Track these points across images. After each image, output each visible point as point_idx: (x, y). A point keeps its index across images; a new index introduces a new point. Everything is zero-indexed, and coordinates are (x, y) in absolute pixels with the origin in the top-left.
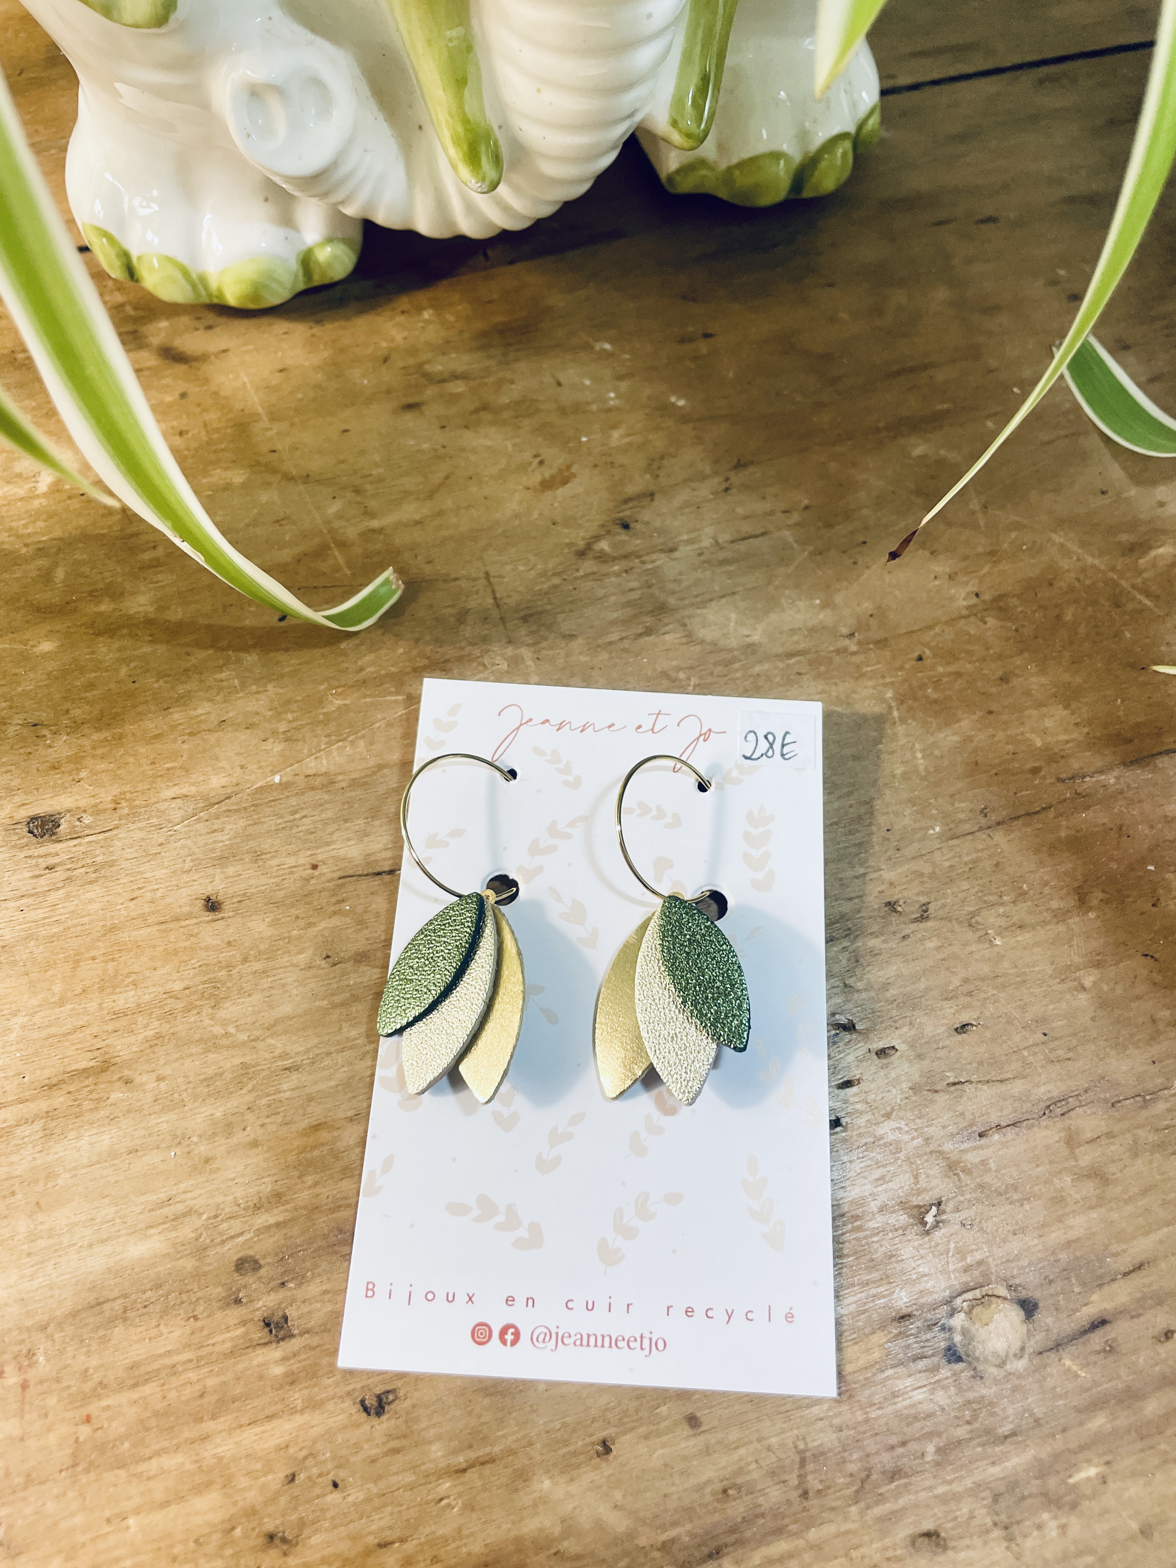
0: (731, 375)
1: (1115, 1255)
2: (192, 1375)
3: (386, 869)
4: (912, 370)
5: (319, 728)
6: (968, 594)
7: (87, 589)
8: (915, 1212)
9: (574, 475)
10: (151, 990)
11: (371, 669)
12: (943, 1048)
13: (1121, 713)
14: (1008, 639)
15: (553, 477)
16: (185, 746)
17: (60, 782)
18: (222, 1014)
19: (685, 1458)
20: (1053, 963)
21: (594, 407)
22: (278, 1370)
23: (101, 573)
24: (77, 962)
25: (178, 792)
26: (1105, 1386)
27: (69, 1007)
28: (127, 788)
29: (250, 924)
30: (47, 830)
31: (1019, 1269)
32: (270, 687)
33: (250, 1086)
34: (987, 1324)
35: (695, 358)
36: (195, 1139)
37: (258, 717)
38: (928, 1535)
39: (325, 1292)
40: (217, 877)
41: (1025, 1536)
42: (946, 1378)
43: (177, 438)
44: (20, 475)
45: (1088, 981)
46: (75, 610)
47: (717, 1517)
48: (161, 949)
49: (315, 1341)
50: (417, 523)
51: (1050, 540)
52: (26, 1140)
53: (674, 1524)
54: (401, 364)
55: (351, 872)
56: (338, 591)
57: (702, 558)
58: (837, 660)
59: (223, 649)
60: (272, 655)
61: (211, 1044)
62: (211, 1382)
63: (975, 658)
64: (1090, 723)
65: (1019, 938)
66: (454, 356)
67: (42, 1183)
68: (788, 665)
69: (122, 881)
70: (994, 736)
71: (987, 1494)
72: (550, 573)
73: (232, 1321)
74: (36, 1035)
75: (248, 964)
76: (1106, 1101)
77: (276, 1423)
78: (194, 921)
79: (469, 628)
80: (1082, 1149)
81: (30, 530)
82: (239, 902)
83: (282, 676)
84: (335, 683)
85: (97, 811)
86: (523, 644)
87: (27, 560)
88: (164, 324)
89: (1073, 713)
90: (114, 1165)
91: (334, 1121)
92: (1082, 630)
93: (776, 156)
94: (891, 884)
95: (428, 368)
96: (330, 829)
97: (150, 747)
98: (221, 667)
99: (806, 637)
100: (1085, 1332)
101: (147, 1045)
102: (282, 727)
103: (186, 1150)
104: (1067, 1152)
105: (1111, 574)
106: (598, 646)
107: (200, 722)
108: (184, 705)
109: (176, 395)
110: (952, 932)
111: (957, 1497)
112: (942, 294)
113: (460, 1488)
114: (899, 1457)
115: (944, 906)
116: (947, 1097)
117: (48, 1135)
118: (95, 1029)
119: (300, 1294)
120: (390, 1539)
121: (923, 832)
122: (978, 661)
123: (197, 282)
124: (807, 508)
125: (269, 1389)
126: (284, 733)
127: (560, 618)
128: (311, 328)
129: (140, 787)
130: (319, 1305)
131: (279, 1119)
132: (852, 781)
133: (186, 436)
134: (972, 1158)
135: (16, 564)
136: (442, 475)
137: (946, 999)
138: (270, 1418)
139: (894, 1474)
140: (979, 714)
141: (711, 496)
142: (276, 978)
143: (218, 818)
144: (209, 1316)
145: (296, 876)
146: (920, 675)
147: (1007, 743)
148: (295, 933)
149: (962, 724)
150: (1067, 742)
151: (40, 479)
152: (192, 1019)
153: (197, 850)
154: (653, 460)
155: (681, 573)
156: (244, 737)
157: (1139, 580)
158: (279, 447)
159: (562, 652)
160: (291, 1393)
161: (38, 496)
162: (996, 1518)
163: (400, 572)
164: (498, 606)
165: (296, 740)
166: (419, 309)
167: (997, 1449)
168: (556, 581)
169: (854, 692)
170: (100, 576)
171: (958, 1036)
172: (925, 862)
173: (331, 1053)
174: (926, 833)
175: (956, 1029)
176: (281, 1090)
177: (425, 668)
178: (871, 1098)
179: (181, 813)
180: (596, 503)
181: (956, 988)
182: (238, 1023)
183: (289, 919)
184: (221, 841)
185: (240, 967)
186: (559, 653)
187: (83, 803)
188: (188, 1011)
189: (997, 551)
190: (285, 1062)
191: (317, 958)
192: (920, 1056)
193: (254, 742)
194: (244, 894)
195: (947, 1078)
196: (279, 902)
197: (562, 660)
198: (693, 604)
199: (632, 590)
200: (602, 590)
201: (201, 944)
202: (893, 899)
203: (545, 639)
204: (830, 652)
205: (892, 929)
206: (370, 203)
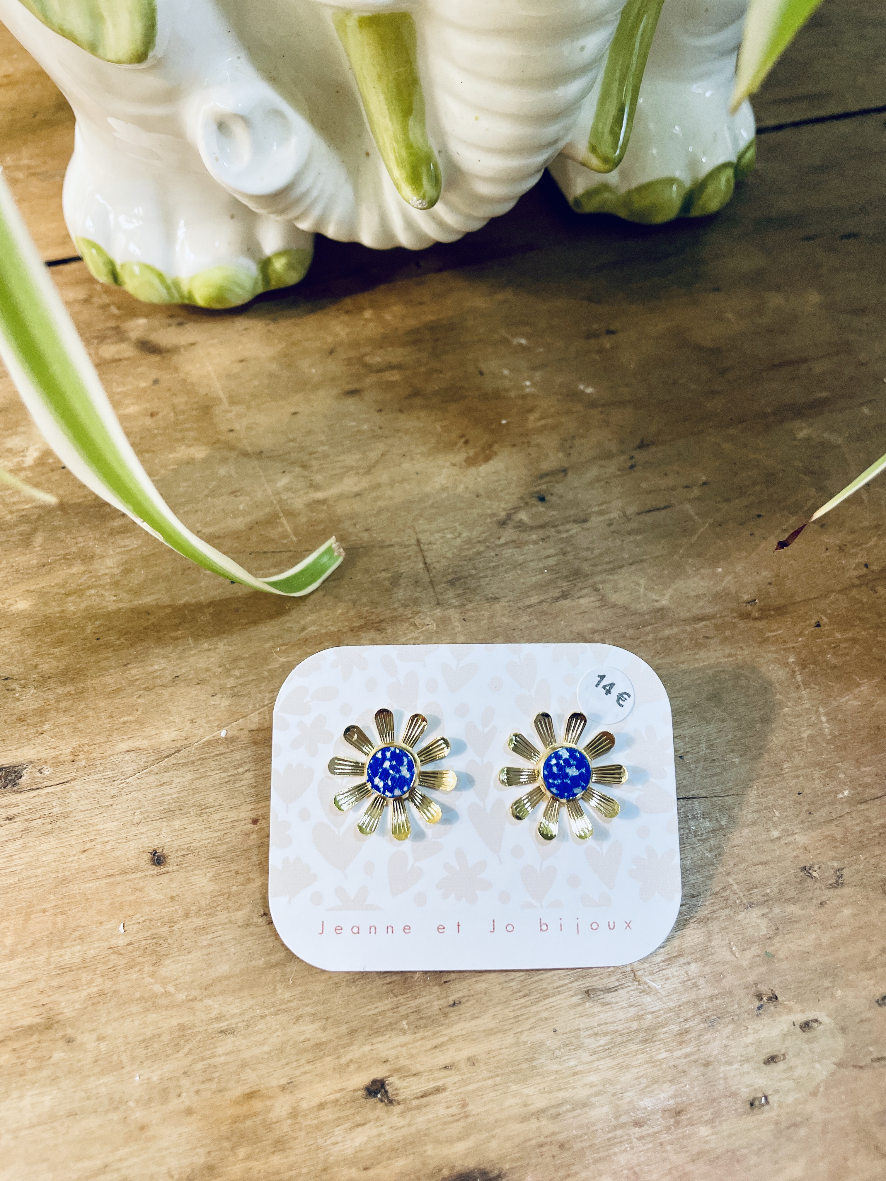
0: (632, 366)
4: (791, 363)
5: (263, 684)
6: (858, 565)
7: (62, 552)
9: (494, 453)
10: (97, 944)
11: (313, 628)
12: (866, 1021)
15: (476, 454)
16: (141, 701)
17: (24, 734)
18: (162, 971)
21: (512, 394)
23: (75, 538)
24: (29, 915)
25: (132, 745)
27: (18, 960)
28: (85, 741)
29: (192, 879)
30: (10, 781)
32: (221, 645)
33: (186, 1050)
35: (600, 352)
36: (132, 1104)
37: (208, 673)
40: (164, 831)
43: (149, 418)
44: (10, 450)
46: (49, 572)
48: (108, 902)
50: (358, 495)
54: (344, 356)
56: (285, 556)
57: (613, 528)
58: (741, 624)
61: (151, 1003)
63: (868, 626)
66: (390, 349)
68: (695, 630)
69: (76, 833)
72: (474, 541)
75: (189, 920)
78: (140, 874)
79: (402, 590)
82: (183, 855)
83: (231, 634)
84: (280, 641)
85: (57, 763)
86: (451, 606)
87: (10, 527)
88: (142, 321)
91: (267, 1089)
94: (805, 848)
95: (368, 359)
97: (109, 701)
98: (177, 625)
99: (710, 602)
101: (90, 1003)
102: (230, 683)
103: (123, 1116)
106: (519, 609)
107: (156, 677)
108: (142, 661)
109: (150, 382)
110: (867, 899)
112: (814, 297)
115: (858, 872)
116: (871, 1073)
118: (42, 985)
121: (833, 795)
122: (872, 627)
123: (171, 285)
124: (705, 484)
126: (232, 688)
127: (483, 582)
128: (268, 325)
129: (98, 739)
131: (214, 1086)
133: (156, 417)
136: (380, 452)
137: (867, 969)
140: (877, 679)
141: (619, 473)
142: (216, 935)
143: (167, 771)
145: (237, 830)
146: (819, 641)
148: (234, 888)
149: (862, 688)
151: (27, 453)
152: (134, 976)
153: (146, 803)
154: (566, 440)
155: (593, 542)
156: (195, 692)
158: (237, 427)
159: (486, 614)
161: (25, 469)
163: (341, 539)
164: (428, 570)
165: (242, 696)
166: (361, 309)
168: (481, 548)
169: (758, 656)
170: (73, 541)
171: (879, 1008)
172: (837, 826)
173: (266, 1016)
174: (835, 797)
175: (877, 1001)
176: (216, 1053)
177: (361, 628)
178: (797, 1073)
179: (134, 766)
180: (515, 478)
181: (875, 958)
182: (177, 982)
183: (229, 874)
184: (169, 795)
185: (182, 923)
186: (483, 615)
187: (44, 755)
188: (131, 968)
189: (881, 525)
190: (221, 1025)
191: (255, 915)
192: (844, 1030)
193: (203, 697)
194: (188, 848)
195: (871, 1053)
196: (220, 857)
197: (485, 622)
198: (605, 571)
199: (548, 557)
200: (522, 557)
201: (145, 899)
202: (807, 865)
203: (471, 601)
204: (734, 617)
205: (808, 895)
206: (321, 220)
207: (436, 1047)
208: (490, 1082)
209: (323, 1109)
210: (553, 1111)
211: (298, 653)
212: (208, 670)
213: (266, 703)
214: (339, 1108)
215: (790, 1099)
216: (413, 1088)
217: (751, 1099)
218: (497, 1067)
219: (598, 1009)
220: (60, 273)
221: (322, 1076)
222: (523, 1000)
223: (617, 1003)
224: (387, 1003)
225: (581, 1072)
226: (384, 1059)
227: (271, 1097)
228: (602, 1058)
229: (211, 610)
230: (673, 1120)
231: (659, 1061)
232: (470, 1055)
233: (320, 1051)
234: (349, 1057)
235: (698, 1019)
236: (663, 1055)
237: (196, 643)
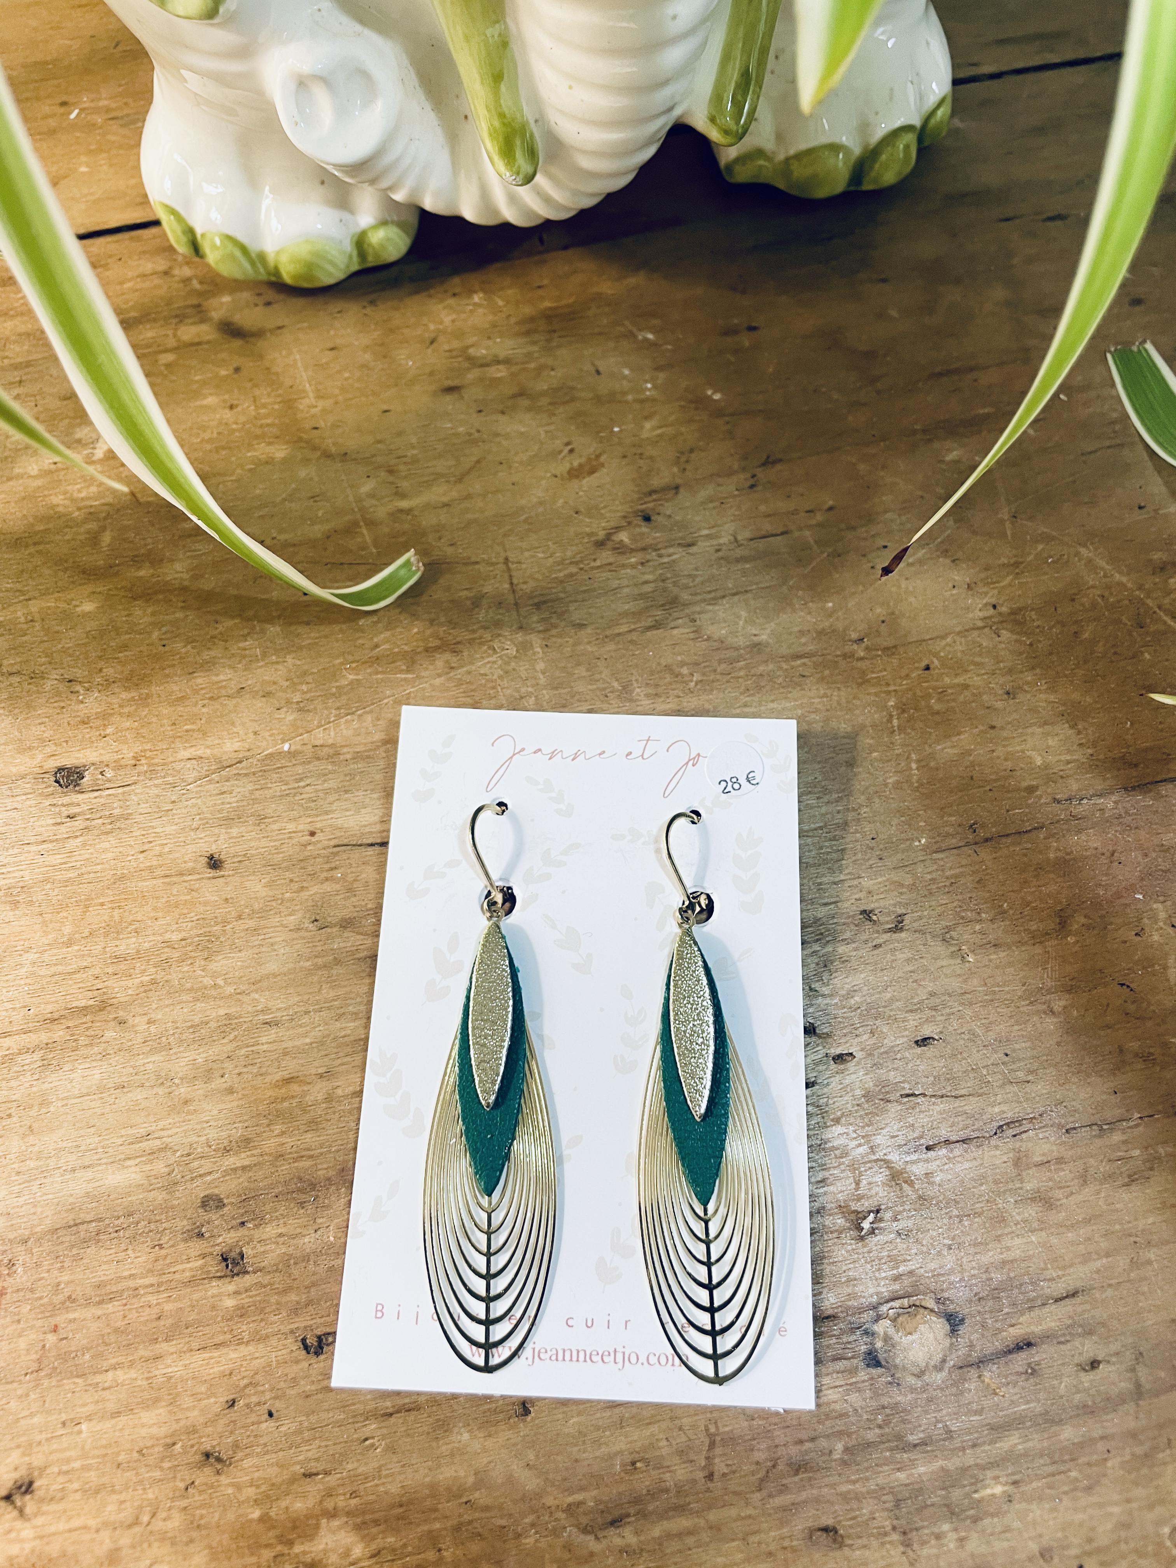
0: (770, 370)
1: (1052, 1280)
2: (153, 1299)
3: (379, 841)
4: (956, 372)
5: (331, 701)
6: (986, 605)
7: (130, 553)
8: (853, 1217)
9: (602, 465)
10: (152, 938)
11: (386, 646)
12: (901, 1058)
13: (1129, 737)
14: (1021, 654)
15: (581, 466)
16: (204, 710)
18: (213, 966)
19: (597, 1428)
20: (1023, 985)
21: (630, 398)
22: (230, 1303)
23: (144, 539)
24: (86, 907)
25: (194, 753)
26: (1023, 1407)
27: (76, 948)
28: (148, 746)
29: (248, 884)
30: (72, 781)
31: (951, 1283)
32: (289, 659)
33: (232, 1036)
34: (910, 1334)
35: (737, 351)
36: (176, 1081)
37: (275, 687)
38: (825, 1530)
39: (281, 1235)
40: (222, 837)
41: (924, 1543)
42: (863, 1382)
43: (227, 411)
44: (79, 441)
45: (1058, 1006)
46: (116, 574)
47: (622, 1488)
48: (163, 900)
49: (266, 1280)
50: (446, 505)
51: (1077, 554)
52: (26, 1068)
53: (582, 1489)
54: (447, 347)
55: (345, 841)
56: (362, 568)
57: (720, 554)
58: (843, 664)
59: (249, 620)
60: (293, 628)
61: (201, 994)
62: (169, 1307)
63: (983, 671)
64: (1095, 744)
65: (993, 957)
66: (499, 340)
67: (36, 1108)
68: (793, 667)
69: (134, 834)
70: (993, 751)
71: (890, 1497)
72: (568, 562)
73: (194, 1253)
74: (43, 972)
75: (241, 921)
76: (1060, 1126)
77: (224, 1350)
78: (197, 877)
79: (483, 611)
80: (1030, 1172)
81: (83, 494)
82: (240, 862)
83: (301, 648)
84: (350, 658)
85: (119, 767)
86: (534, 631)
87: (78, 524)
88: (226, 299)
89: (1079, 733)
90: (102, 1098)
91: (305, 1076)
92: (1100, 648)
93: (834, 148)
94: (869, 893)
95: (471, 351)
96: (331, 798)
97: (172, 709)
98: (245, 636)
99: (814, 639)
100: (1010, 1352)
101: (142, 989)
102: (297, 697)
103: (167, 1091)
104: (1014, 1172)
105: (1137, 593)
106: (607, 637)
107: (221, 687)
108: (207, 671)
109: (231, 369)
110: (925, 945)
111: (858, 1497)
112: (999, 293)
113: (385, 1431)
114: (807, 1452)
115: (920, 918)
116: (899, 1108)
117: (46, 1065)
118: (96, 971)
119: (257, 1234)
120: (314, 1471)
121: (908, 843)
122: (987, 674)
123: (255, 258)
124: (831, 509)
125: (219, 1319)
126: (298, 703)
127: (572, 608)
128: (364, 307)
129: (160, 746)
130: (273, 1246)
131: (255, 1070)
133: (235, 411)
134: (918, 1170)
135: (67, 526)
136: (475, 459)
137: (911, 1011)
138: (217, 1346)
139: (798, 1468)
140: (981, 727)
141: (736, 493)
142: (266, 936)
143: (228, 781)
144: (172, 1246)
145: (295, 841)
146: (925, 685)
147: (1006, 760)
148: (288, 895)
149: (962, 737)
150: (1068, 762)
151: (98, 445)
152: (186, 969)
153: (205, 810)
154: (683, 453)
155: (696, 569)
156: (260, 705)
157: (1167, 601)
158: (322, 424)
159: (571, 641)
160: (239, 1325)
162: (895, 1522)
163: (422, 553)
164: (514, 591)
165: (308, 711)
166: (471, 292)
167: (905, 1456)
168: (573, 569)
169: (854, 698)
170: (142, 542)
171: (918, 1049)
172: (907, 873)
173: (309, 1012)
174: (911, 844)
175: (917, 1042)
176: (260, 1042)
177: (437, 649)
179: (195, 774)
180: (620, 494)
181: (922, 1001)
182: (226, 977)
183: (283, 881)
184: (229, 803)
185: (234, 923)
186: (567, 642)
187: (106, 758)
188: (183, 961)
189: (1022, 563)
190: (266, 1017)
191: (306, 921)
192: (878, 1066)
193: (268, 710)
194: (245, 855)
195: (903, 1089)
196: (276, 865)
197: (570, 649)
198: (705, 600)
199: (646, 582)
200: (617, 581)
201: (199, 899)
202: (868, 908)
203: (555, 626)
204: (837, 656)
205: (864, 937)
206: (416, 190)
211: (368, 671)
212: (275, 683)
220: (138, 239)
227: (309, 1083)
237: (264, 655)
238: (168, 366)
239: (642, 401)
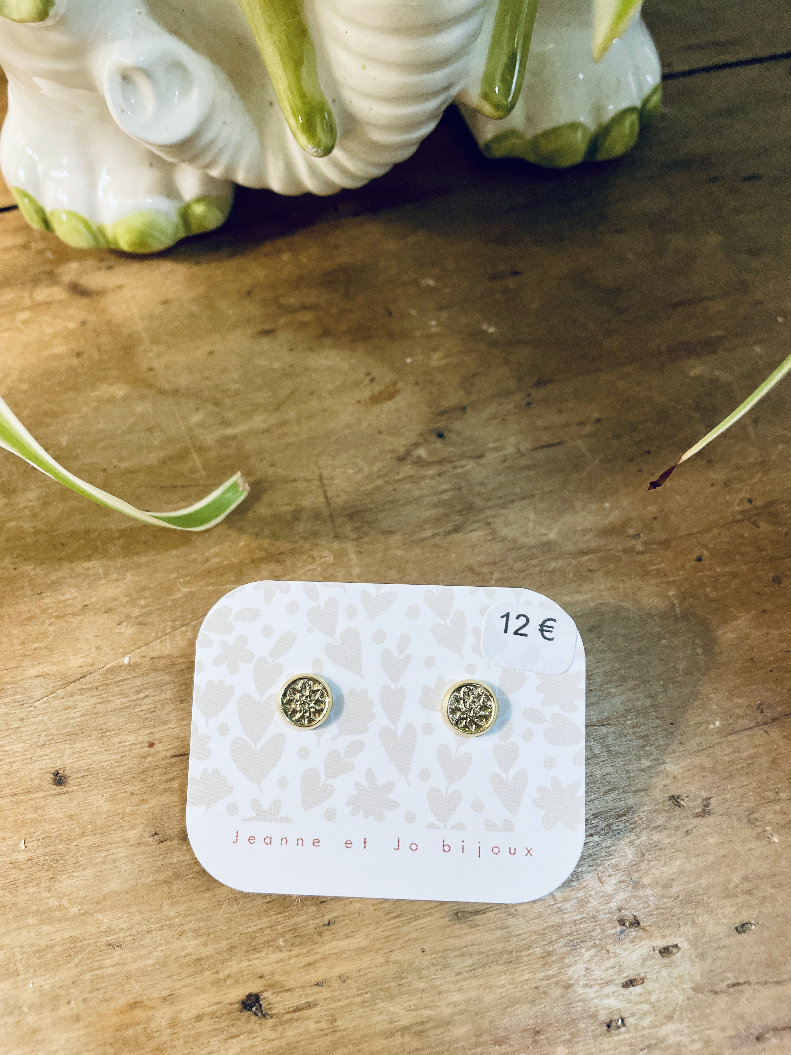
0: (534, 306)
4: (689, 302)
5: (167, 614)
6: (742, 500)
9: (398, 391)
11: (216, 560)
12: (724, 947)
14: (778, 543)
15: (380, 393)
16: (52, 628)
18: (58, 887)
21: (418, 333)
25: (42, 670)
29: (90, 799)
32: (129, 576)
33: (76, 961)
35: (504, 292)
37: (115, 603)
40: (67, 752)
43: (75, 358)
48: (11, 819)
50: (266, 431)
54: (261, 297)
57: (506, 464)
58: (625, 558)
61: (46, 916)
63: (748, 560)
66: (305, 291)
68: (580, 563)
70: (768, 634)
72: (374, 476)
75: (85, 838)
78: (42, 794)
79: (302, 523)
82: (83, 777)
83: (139, 565)
84: (184, 572)
86: (347, 539)
88: (74, 266)
91: (149, 999)
93: (574, 126)
94: (675, 778)
95: (283, 301)
97: (22, 628)
98: (89, 557)
99: (596, 536)
102: (136, 612)
106: (413, 542)
107: (67, 606)
108: (55, 590)
109: (78, 323)
110: (732, 827)
112: (714, 238)
115: (724, 801)
116: (727, 998)
121: (704, 726)
122: (752, 562)
123: (97, 232)
124: (598, 421)
126: (137, 617)
127: (381, 516)
128: (191, 268)
129: (11, 665)
131: (100, 995)
132: (638, 675)
133: (81, 357)
136: (290, 390)
137: (727, 897)
140: (754, 612)
141: (515, 410)
142: (109, 853)
143: (72, 696)
145: (135, 753)
146: (699, 574)
147: (780, 641)
148: (129, 809)
149: (739, 622)
152: (32, 890)
153: (51, 726)
154: (467, 378)
155: (487, 477)
156: (102, 621)
158: (155, 365)
159: (382, 547)
163: (247, 474)
164: (328, 504)
165: (146, 624)
166: (279, 253)
168: (380, 482)
169: (639, 589)
171: (738, 935)
172: (707, 756)
173: (152, 931)
174: (707, 728)
175: (736, 928)
176: (104, 965)
177: (262, 560)
178: (654, 997)
179: (42, 691)
180: (416, 415)
181: (737, 886)
182: (71, 897)
183: (124, 795)
184: (74, 718)
185: (78, 840)
186: (378, 548)
188: (29, 882)
189: (767, 461)
190: (110, 938)
191: (147, 835)
192: (702, 956)
193: (110, 625)
194: (88, 770)
195: (728, 979)
196: (117, 778)
197: (381, 554)
198: (496, 506)
199: (444, 491)
200: (419, 492)
201: (45, 817)
202: (676, 793)
203: (367, 534)
204: (619, 551)
205: (676, 823)
206: (230, 168)
207: (309, 965)
208: (358, 999)
209: (201, 1020)
210: (416, 1029)
211: (201, 583)
213: (168, 631)
214: (216, 1019)
215: (646, 1022)
216: (286, 1003)
217: (608, 1021)
218: (367, 985)
219: (465, 931)
220: (2, 220)
221: (201, 989)
222: (394, 921)
223: (484, 925)
224: (265, 922)
225: (447, 991)
226: (260, 975)
227: (153, 1008)
228: (466, 979)
229: (122, 541)
230: (531, 1040)
231: (521, 982)
232: (342, 973)
233: (201, 965)
234: (227, 972)
235: (562, 942)
236: (526, 977)
237: (106, 573)
238: (25, 322)
239: (430, 336)
